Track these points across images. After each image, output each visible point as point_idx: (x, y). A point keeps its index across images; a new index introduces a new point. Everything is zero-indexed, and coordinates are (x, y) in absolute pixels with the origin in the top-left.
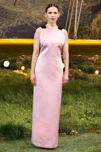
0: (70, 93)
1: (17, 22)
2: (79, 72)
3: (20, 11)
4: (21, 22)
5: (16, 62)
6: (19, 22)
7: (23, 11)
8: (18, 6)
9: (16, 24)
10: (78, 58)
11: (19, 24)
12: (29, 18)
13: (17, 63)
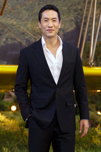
0: (84, 148)
1: (7, 39)
2: (98, 115)
3: (11, 22)
4: (12, 39)
5: (3, 98)
6: (9, 40)
7: (15, 23)
8: (8, 15)
9: (5, 42)
10: (96, 94)
11: (10, 42)
12: (23, 34)
13: (6, 100)
